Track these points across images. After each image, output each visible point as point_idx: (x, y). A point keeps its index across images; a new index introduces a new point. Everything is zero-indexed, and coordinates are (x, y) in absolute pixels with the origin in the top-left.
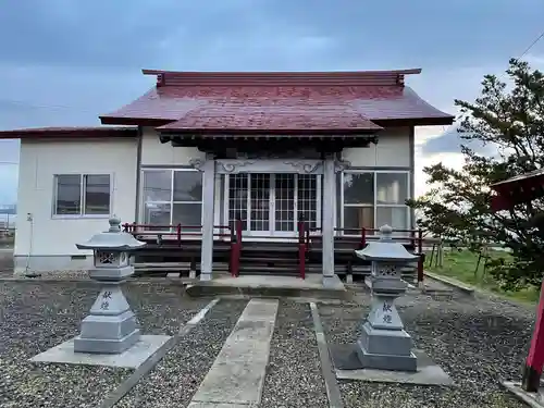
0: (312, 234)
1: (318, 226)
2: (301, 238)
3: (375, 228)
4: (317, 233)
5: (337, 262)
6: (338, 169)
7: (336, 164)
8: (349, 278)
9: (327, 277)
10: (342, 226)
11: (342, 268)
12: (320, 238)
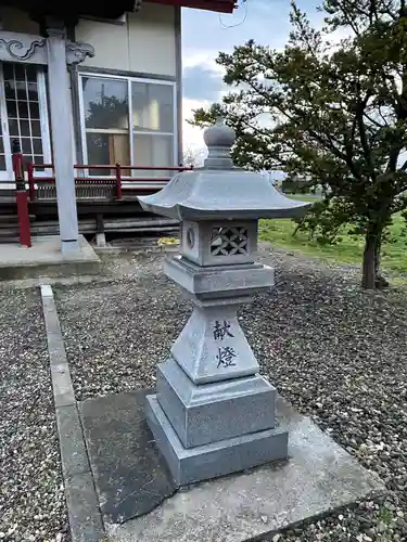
0: (37, 174)
1: (47, 160)
2: (19, 182)
3: (132, 165)
4: (46, 174)
5: (81, 217)
6: (72, 59)
7: (68, 50)
8: (101, 238)
9: (67, 241)
10: (86, 163)
11: (89, 226)
12: (52, 181)
